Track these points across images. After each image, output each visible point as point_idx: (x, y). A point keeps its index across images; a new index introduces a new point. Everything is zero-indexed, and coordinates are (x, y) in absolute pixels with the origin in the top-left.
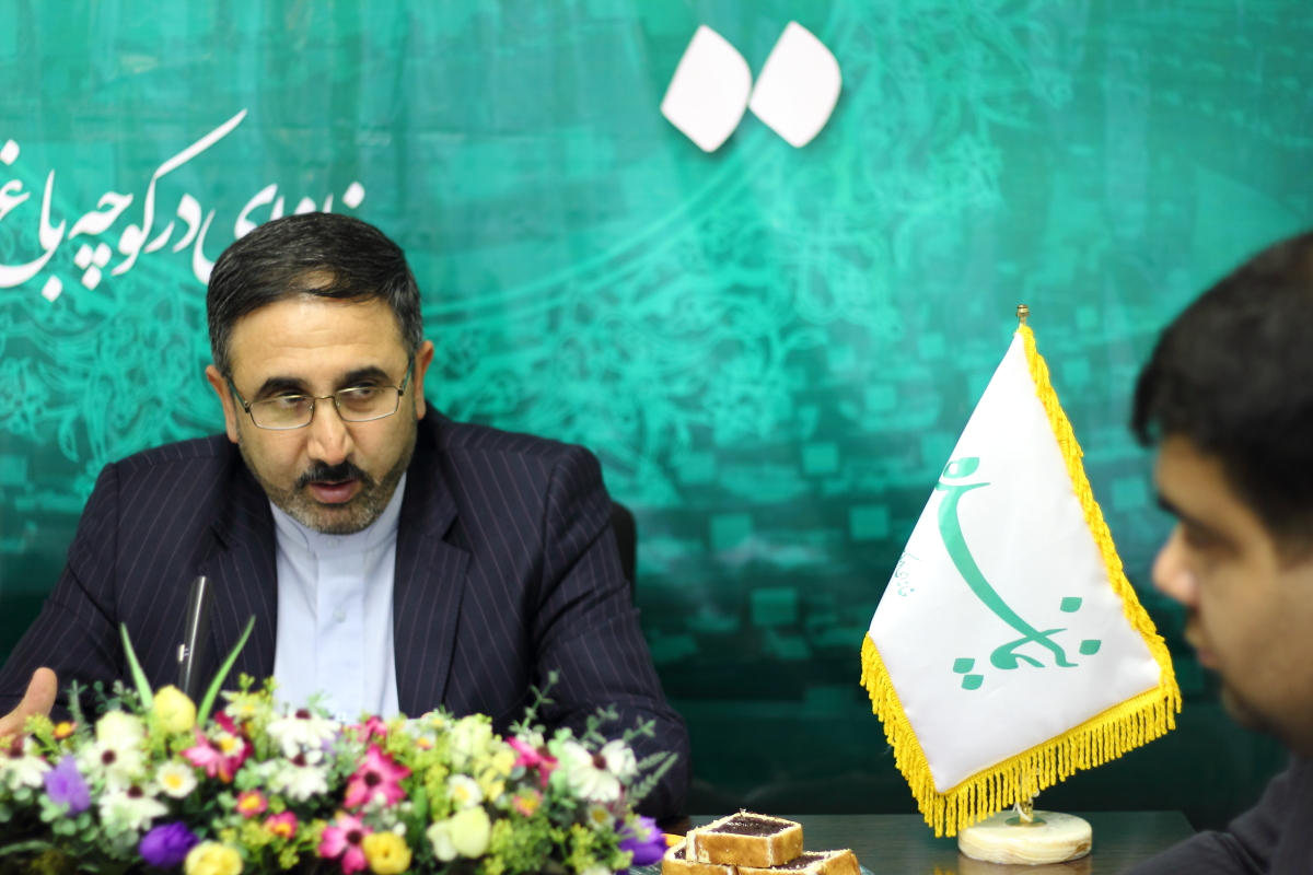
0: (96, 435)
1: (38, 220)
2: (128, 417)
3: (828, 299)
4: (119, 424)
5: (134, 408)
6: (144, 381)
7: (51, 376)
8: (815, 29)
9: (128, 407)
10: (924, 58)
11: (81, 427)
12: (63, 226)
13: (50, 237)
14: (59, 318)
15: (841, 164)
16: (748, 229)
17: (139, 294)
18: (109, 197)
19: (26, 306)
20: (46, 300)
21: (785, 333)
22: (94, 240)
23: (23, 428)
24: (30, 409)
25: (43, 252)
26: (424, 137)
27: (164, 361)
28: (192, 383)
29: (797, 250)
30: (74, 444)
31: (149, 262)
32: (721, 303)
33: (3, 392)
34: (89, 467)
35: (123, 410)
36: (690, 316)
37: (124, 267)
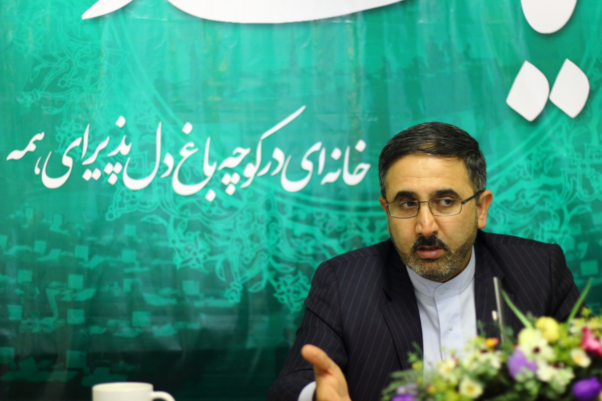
0: (235, 267)
1: (203, 161)
2: (251, 258)
3: (591, 191)
4: (246, 263)
5: (254, 254)
6: (258, 241)
7: (211, 239)
8: (577, 63)
9: (249, 254)
11: (227, 264)
12: (215, 164)
13: (209, 170)
14: (214, 210)
15: (593, 126)
16: (551, 158)
17: (255, 197)
18: (238, 150)
19: (197, 204)
20: (208, 201)
21: (570, 208)
22: (230, 171)
23: (197, 266)
24: (200, 256)
25: (205, 177)
27: (268, 231)
28: (282, 241)
29: (575, 167)
30: (223, 273)
31: (260, 181)
32: (538, 194)
33: (187, 249)
34: (232, 284)
35: (248, 255)
36: (524, 201)
37: (247, 184)
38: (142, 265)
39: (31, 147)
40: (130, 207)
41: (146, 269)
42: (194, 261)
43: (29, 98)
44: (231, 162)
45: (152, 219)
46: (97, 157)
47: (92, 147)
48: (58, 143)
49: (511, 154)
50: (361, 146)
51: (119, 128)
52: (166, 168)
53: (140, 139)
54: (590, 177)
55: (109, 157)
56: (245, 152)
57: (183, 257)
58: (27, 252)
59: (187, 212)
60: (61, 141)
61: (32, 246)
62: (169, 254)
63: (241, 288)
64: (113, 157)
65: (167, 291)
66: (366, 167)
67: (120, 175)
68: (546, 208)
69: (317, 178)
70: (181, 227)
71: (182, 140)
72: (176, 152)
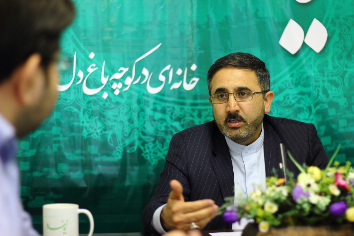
0: (119, 138)
1: (101, 75)
2: (128, 133)
3: (328, 96)
4: (125, 135)
5: (130, 130)
6: (133, 122)
7: (105, 121)
8: (321, 20)
10: (349, 28)
11: (114, 136)
12: (108, 77)
13: (104, 80)
14: (107, 104)
15: (329, 58)
16: (305, 76)
17: (131, 96)
18: (122, 69)
19: (97, 100)
20: (103, 99)
21: (315, 105)
22: (117, 81)
23: (97, 137)
24: (99, 131)
25: (102, 85)
26: (213, 51)
27: (139, 117)
28: (147, 123)
29: (319, 81)
30: (112, 141)
31: (134, 87)
32: (297, 97)
33: (90, 126)
34: (117, 148)
35: (127, 131)
36: (288, 101)
37: (126, 89)
38: (64, 136)
40: (58, 102)
41: (67, 138)
42: (95, 134)
44: (117, 76)
45: (70, 109)
49: (281, 74)
50: (194, 67)
52: (79, 79)
54: (327, 88)
56: (125, 70)
57: (88, 132)
59: (91, 105)
62: (80, 129)
63: (123, 150)
65: (79, 151)
66: (196, 80)
68: (301, 106)
69: (167, 86)
70: (87, 113)
71: (88, 62)
72: (85, 69)
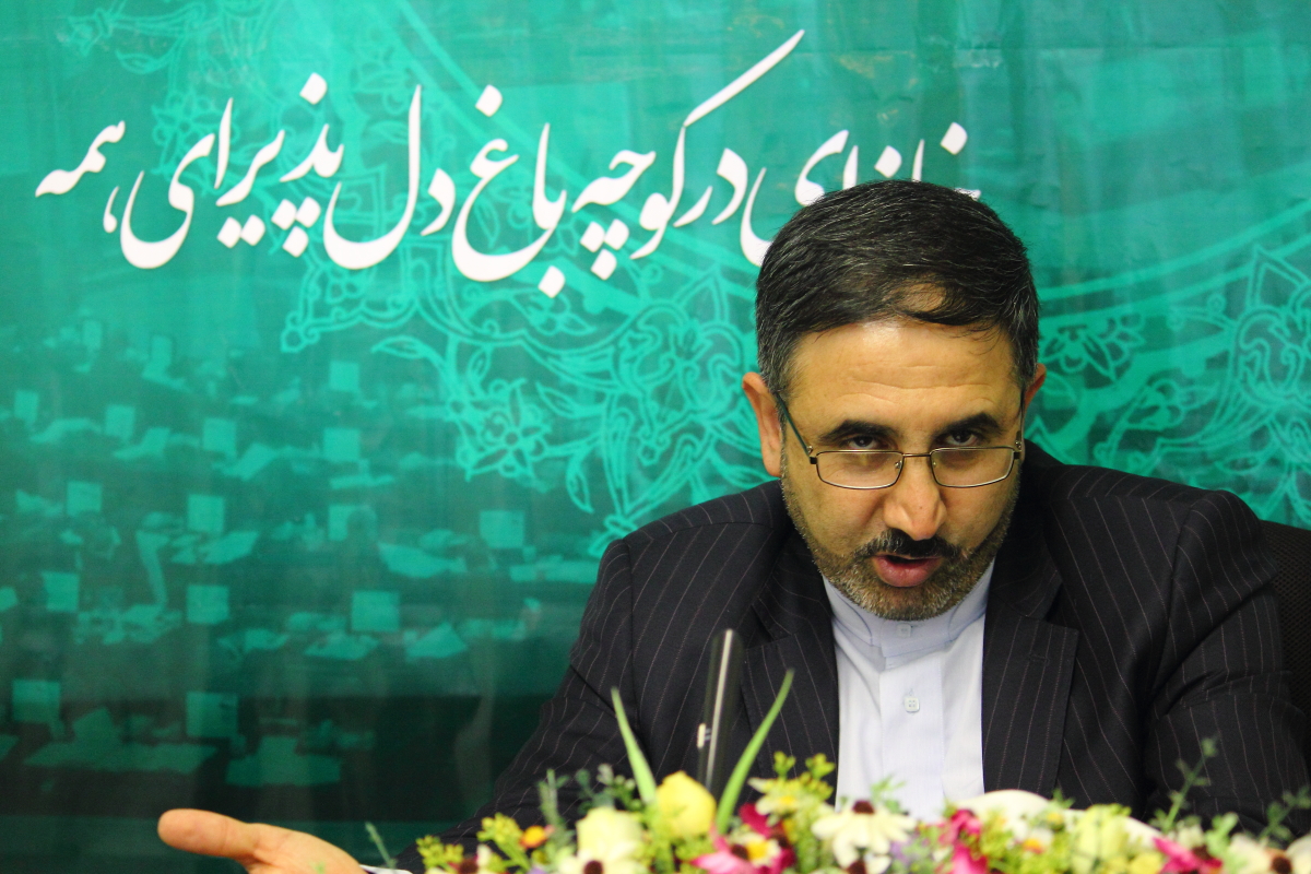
0: (616, 479)
1: (531, 190)
2: (659, 450)
4: (646, 462)
5: (666, 438)
6: (677, 404)
7: (553, 398)
9: (658, 440)
11: (595, 467)
12: (563, 195)
13: (547, 213)
14: (562, 320)
17: (669, 284)
18: (625, 156)
19: (518, 306)
20: (546, 296)
22: (604, 214)
23: (519, 471)
24: (526, 445)
25: (538, 232)
26: (1046, 55)
27: (704, 373)
30: (586, 491)
31: (680, 239)
33: (489, 425)
34: (607, 521)
35: (652, 444)
37: (647, 249)
38: (377, 470)
39: (94, 161)
40: (344, 315)
41: (386, 479)
42: (509, 459)
43: (87, 32)
44: (605, 191)
45: (399, 347)
46: (254, 186)
47: (239, 159)
48: (160, 149)
50: (955, 139)
51: (310, 104)
52: (435, 210)
53: (365, 135)
55: (285, 184)
57: (481, 449)
58: (88, 434)
59: (491, 326)
60: (166, 144)
61: (99, 417)
62: (442, 439)
64: (295, 182)
65: (440, 537)
67: (315, 231)
70: (475, 366)
71: (475, 132)
72: (458, 165)
